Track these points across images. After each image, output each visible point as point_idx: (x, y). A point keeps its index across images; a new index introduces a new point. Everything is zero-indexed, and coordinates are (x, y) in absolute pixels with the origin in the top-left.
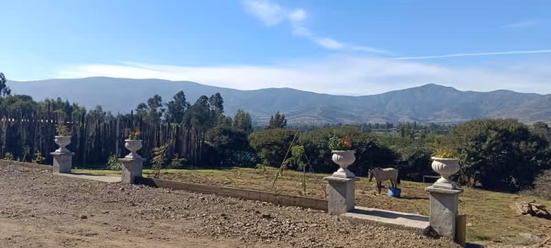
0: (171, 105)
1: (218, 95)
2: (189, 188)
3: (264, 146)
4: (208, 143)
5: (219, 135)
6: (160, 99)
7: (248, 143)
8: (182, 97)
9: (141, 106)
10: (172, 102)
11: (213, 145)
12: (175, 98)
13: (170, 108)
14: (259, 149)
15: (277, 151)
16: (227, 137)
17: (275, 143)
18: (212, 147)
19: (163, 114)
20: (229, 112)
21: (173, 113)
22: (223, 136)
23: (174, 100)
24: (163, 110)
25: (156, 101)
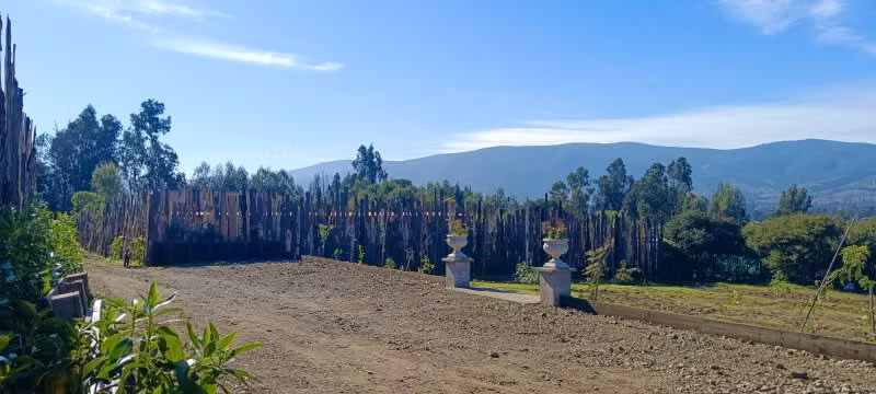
0: (603, 182)
1: (682, 160)
2: (649, 318)
3: (773, 246)
4: (670, 242)
5: (688, 228)
6: (586, 174)
7: (742, 241)
8: (620, 168)
9: (557, 187)
10: (605, 177)
11: (679, 246)
12: (608, 170)
13: (601, 186)
14: (765, 251)
15: (801, 255)
16: (702, 232)
17: (797, 241)
18: (677, 249)
19: (591, 197)
20: (702, 189)
21: (606, 194)
22: (695, 230)
23: (607, 174)
24: (591, 191)
25: (580, 177)
